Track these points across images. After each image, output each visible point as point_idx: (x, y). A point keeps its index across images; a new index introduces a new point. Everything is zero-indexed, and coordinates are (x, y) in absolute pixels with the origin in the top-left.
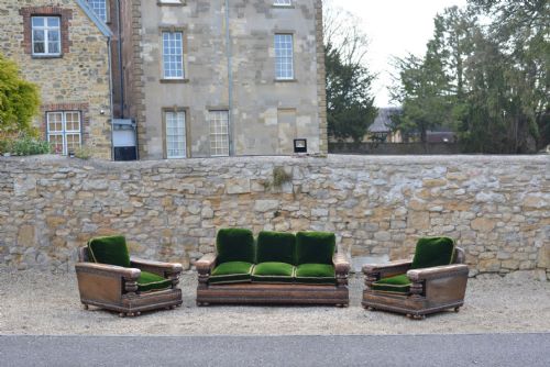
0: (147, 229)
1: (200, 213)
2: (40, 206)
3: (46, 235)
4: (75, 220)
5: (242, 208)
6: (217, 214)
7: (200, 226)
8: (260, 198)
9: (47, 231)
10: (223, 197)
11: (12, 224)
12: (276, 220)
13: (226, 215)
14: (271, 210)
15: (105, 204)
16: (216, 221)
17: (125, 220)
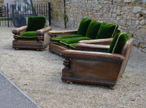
0: (103, 18)
1: (116, 12)
2: (80, 6)
3: (82, 18)
4: (87, 13)
5: (129, 10)
6: (121, 13)
7: (116, 19)
8: (135, 5)
9: (82, 17)
10: (123, 4)
11: (75, 13)
12: (140, 18)
13: (124, 14)
14: (138, 13)
15: (93, 6)
16: (121, 17)
17: (98, 14)
